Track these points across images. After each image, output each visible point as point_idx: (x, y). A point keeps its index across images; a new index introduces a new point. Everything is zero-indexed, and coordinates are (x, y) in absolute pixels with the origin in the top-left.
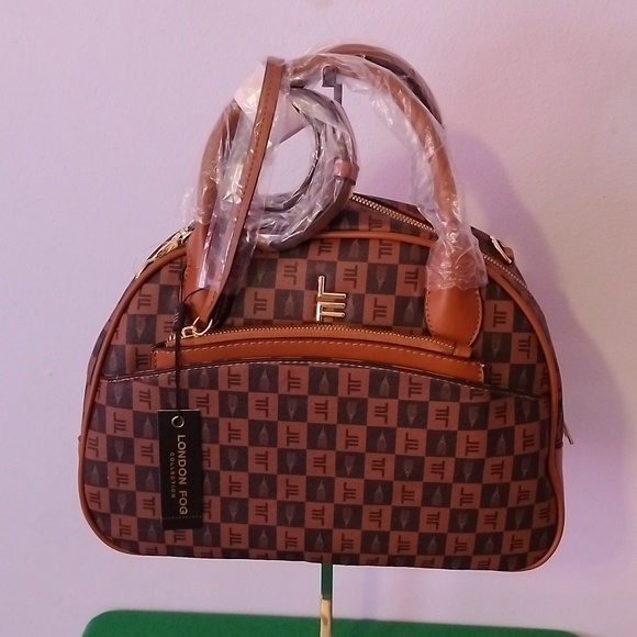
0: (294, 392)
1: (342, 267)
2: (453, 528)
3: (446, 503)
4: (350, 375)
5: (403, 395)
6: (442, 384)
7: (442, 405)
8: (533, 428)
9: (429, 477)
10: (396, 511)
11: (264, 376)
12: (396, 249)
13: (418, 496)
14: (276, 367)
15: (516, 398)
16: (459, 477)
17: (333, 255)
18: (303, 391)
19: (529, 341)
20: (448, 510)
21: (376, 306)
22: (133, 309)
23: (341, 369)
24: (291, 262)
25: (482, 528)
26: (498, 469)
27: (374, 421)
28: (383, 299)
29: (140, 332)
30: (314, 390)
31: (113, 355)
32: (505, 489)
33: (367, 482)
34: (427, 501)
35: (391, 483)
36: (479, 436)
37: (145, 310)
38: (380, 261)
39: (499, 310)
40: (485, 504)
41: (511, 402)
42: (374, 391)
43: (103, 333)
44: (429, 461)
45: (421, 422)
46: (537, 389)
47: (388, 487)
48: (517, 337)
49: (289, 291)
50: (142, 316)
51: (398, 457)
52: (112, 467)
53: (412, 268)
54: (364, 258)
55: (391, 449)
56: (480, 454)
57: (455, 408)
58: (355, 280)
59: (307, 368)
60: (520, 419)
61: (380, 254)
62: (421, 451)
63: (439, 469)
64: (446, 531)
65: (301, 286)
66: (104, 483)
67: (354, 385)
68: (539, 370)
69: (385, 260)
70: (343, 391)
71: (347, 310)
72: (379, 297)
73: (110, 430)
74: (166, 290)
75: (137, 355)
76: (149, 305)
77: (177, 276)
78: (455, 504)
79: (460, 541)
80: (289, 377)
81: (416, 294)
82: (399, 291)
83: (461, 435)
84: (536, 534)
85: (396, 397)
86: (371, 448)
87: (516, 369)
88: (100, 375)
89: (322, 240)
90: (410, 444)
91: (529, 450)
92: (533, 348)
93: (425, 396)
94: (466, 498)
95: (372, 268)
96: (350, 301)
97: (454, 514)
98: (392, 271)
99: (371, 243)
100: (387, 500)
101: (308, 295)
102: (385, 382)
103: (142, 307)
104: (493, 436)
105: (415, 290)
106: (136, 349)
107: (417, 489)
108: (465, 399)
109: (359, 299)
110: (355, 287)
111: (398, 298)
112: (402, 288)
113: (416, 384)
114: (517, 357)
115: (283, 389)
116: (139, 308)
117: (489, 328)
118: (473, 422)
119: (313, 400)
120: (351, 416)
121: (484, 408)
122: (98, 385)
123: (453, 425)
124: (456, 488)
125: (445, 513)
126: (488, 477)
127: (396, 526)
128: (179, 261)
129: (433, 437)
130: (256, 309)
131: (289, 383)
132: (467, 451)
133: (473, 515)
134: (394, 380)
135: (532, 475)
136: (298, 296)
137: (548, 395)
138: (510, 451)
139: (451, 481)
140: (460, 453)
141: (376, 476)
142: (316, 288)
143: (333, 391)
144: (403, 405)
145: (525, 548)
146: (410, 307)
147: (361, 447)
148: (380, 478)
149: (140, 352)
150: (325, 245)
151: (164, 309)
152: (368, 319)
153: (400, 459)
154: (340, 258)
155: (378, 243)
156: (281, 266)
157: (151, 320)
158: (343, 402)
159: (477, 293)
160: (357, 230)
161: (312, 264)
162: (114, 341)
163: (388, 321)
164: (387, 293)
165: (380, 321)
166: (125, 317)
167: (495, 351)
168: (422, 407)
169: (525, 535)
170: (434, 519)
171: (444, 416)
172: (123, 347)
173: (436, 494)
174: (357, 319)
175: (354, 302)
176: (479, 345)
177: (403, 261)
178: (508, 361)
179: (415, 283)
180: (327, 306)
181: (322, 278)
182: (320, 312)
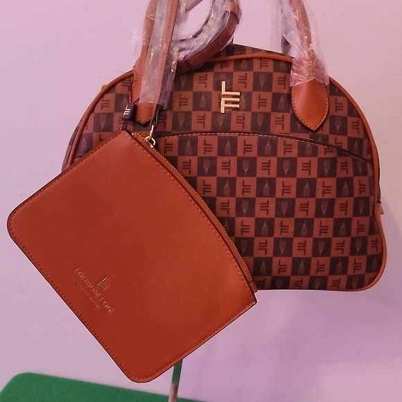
0: (208, 154)
1: (236, 75)
2: (315, 253)
3: (310, 234)
4: (245, 140)
5: (280, 154)
6: (306, 144)
7: (306, 160)
8: (365, 180)
9: (299, 214)
10: (277, 241)
11: (188, 144)
12: (271, 63)
13: (291, 229)
14: (196, 137)
15: (353, 159)
16: (318, 214)
17: (230, 68)
18: (214, 153)
19: (358, 123)
20: (312, 239)
21: (259, 99)
22: (97, 110)
23: (239, 137)
24: (203, 74)
25: (335, 253)
26: (344, 207)
27: (261, 173)
28: (264, 95)
29: (103, 124)
30: (221, 153)
31: (84, 141)
32: (348, 222)
33: (257, 220)
34: (297, 233)
35: (273, 220)
36: (331, 182)
37: (105, 110)
38: (262, 71)
39: (338, 102)
40: (336, 234)
41: (350, 161)
42: (261, 152)
43: (77, 128)
44: (299, 201)
45: (292, 173)
46: (365, 155)
47: (271, 222)
48: (351, 120)
49: (202, 93)
50: (104, 113)
51: (277, 199)
53: (282, 75)
54: (250, 68)
55: (273, 194)
56: (332, 195)
57: (314, 161)
58: (246, 83)
59: (216, 137)
60: (356, 173)
61: (261, 66)
62: (293, 195)
63: (305, 207)
64: (310, 256)
65: (210, 88)
67: (247, 148)
68: (365, 142)
69: (264, 70)
70: (240, 153)
71: (241, 103)
72: (261, 93)
74: (120, 98)
75: (101, 139)
76: (108, 106)
77: (127, 88)
78: (316, 234)
79: (320, 263)
80: (205, 144)
81: (286, 91)
82: (274, 90)
83: (320, 181)
84: (370, 259)
85: (276, 156)
86: (260, 193)
87: (351, 141)
88: (75, 156)
90: (286, 189)
91: (363, 195)
92: (361, 125)
93: (294, 153)
95: (256, 76)
97: (316, 241)
98: (269, 77)
99: (255, 60)
100: (271, 234)
101: (215, 94)
102: (268, 144)
104: (340, 182)
105: (285, 88)
106: (100, 135)
107: (290, 222)
108: (321, 155)
109: (248, 96)
110: (245, 87)
111: (274, 94)
112: (276, 88)
113: (289, 145)
114: (352, 132)
115: (201, 153)
116: (102, 109)
117: (333, 113)
118: (327, 171)
119: (220, 160)
120: (246, 170)
121: (334, 161)
123: (314, 174)
124: (317, 222)
125: (310, 241)
126: (338, 214)
127: (277, 253)
128: (128, 79)
129: (301, 183)
130: (180, 105)
131: (205, 148)
132: (324, 193)
133: (328, 243)
134: (274, 144)
135: (366, 213)
136: (208, 95)
137: (372, 161)
138: (351, 194)
139: (313, 217)
140: (319, 195)
141: (263, 214)
142: (220, 89)
143: (234, 153)
144: (280, 161)
145: (363, 271)
146: (282, 100)
147: (252, 194)
148: (266, 216)
149: (103, 138)
150: (224, 63)
151: (119, 109)
152: (254, 108)
153: (279, 201)
154: (235, 70)
155: (259, 60)
156: (197, 76)
157: (110, 116)
158: (240, 161)
159: (324, 90)
160: (245, 53)
161: (217, 74)
162: (85, 132)
163: (268, 109)
164: (267, 91)
165: (263, 110)
166: (92, 115)
167: (338, 127)
168: (293, 162)
169: (362, 260)
170: (302, 246)
171: (307, 167)
172: (91, 135)
173: (304, 226)
174: (248, 108)
175: (245, 98)
176: (328, 123)
177: (275, 70)
178: (346, 135)
179: (284, 84)
180: (227, 100)
181: (224, 83)
182: (223, 105)
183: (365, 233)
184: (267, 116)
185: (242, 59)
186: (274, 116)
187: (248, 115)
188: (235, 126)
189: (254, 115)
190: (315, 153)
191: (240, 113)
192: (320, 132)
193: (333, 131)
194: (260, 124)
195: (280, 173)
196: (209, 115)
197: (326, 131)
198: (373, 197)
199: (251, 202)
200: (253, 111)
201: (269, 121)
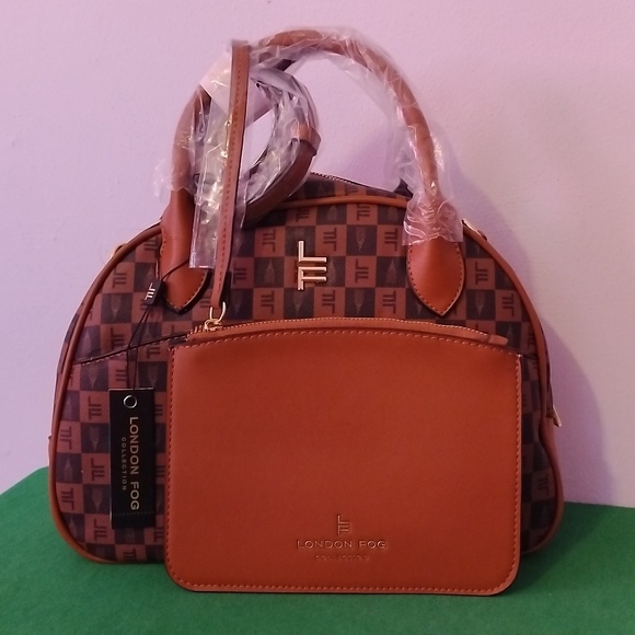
1: (321, 231)
12: (374, 211)
17: (310, 220)
19: (512, 298)
21: (357, 267)
22: (107, 288)
24: (269, 230)
28: (365, 260)
29: (115, 311)
31: (87, 337)
37: (120, 289)
38: (359, 223)
39: (480, 267)
43: (77, 316)
46: (525, 348)
48: (500, 294)
49: (268, 259)
50: (117, 294)
52: (86, 458)
53: (391, 228)
54: (342, 220)
58: (335, 243)
61: (358, 215)
65: (281, 252)
66: (77, 478)
68: (525, 327)
69: (363, 221)
71: (329, 274)
72: (360, 258)
73: (84, 417)
74: (142, 268)
75: (113, 335)
76: (124, 283)
77: (153, 253)
81: (398, 254)
82: (380, 252)
88: (73, 361)
89: (299, 209)
92: (517, 301)
95: (352, 231)
98: (371, 232)
99: (349, 206)
101: (288, 261)
103: (117, 286)
105: (396, 250)
106: (112, 329)
109: (340, 263)
110: (335, 249)
111: (379, 259)
112: (382, 249)
114: (502, 314)
116: (113, 287)
117: (472, 285)
122: (70, 372)
128: (154, 238)
136: (278, 263)
137: (536, 356)
142: (296, 253)
146: (392, 267)
149: (115, 333)
150: (302, 211)
151: (140, 287)
152: (350, 281)
154: (319, 223)
155: (355, 206)
156: (260, 234)
157: (126, 298)
159: (458, 249)
160: (334, 196)
161: (290, 230)
162: (88, 323)
163: (370, 282)
164: (369, 254)
165: (362, 283)
166: (99, 298)
167: (480, 308)
172: (98, 328)
174: (340, 282)
175: (335, 265)
176: (464, 302)
177: (381, 221)
178: (493, 318)
179: (395, 243)
180: (307, 270)
181: (301, 244)
182: (301, 277)
184: (369, 294)
185: (330, 205)
186: (380, 293)
187: (341, 293)
188: (319, 309)
189: (350, 293)
191: (328, 290)
193: (472, 314)
194: (358, 306)
196: (279, 294)
197: (462, 314)
198: (539, 412)
200: (347, 285)
201: (373, 302)
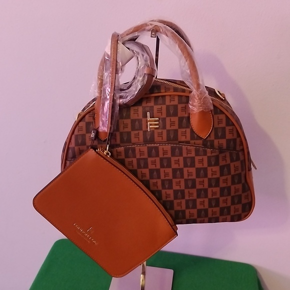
0: (142, 157)
1: (156, 108)
2: (210, 206)
3: (206, 196)
4: (163, 148)
5: (185, 155)
6: (199, 149)
7: (200, 158)
8: (238, 164)
9: (199, 187)
10: (187, 202)
11: (130, 152)
12: (176, 98)
13: (195, 194)
15: (230, 152)
16: (210, 186)
17: (152, 104)
18: (146, 156)
19: (233, 129)
21: (171, 122)
22: (76, 132)
23: (160, 147)
24: (136, 108)
25: (222, 205)
26: (225, 181)
27: (174, 166)
28: (173, 119)
29: (80, 141)
30: (150, 155)
31: (70, 151)
32: (229, 188)
33: (174, 191)
34: (199, 196)
35: (184, 190)
36: (216, 169)
37: (81, 133)
38: (171, 104)
39: (219, 118)
40: (222, 195)
41: (228, 154)
42: (173, 154)
43: (66, 142)
44: (198, 180)
45: (193, 165)
46: (238, 148)
47: (183, 192)
48: (228, 128)
49: (136, 119)
50: (80, 135)
53: (183, 105)
54: (164, 103)
55: (182, 177)
56: (218, 175)
57: (205, 158)
58: (161, 112)
59: (146, 147)
60: (232, 160)
61: (170, 101)
62: (194, 177)
63: (202, 183)
64: (207, 207)
65: (141, 117)
67: (165, 152)
68: (238, 140)
69: (173, 103)
70: (161, 155)
71: (160, 125)
72: (172, 118)
74: (88, 124)
75: (80, 150)
76: (82, 130)
77: (92, 118)
78: (210, 196)
79: (214, 211)
80: (140, 151)
81: (186, 115)
82: (179, 115)
83: (209, 169)
84: (244, 206)
85: (182, 156)
86: (174, 177)
87: (228, 141)
88: (66, 159)
89: (147, 98)
90: (190, 174)
91: (237, 172)
92: (235, 130)
93: (193, 154)
94: (214, 193)
95: (168, 107)
96: (161, 121)
97: (210, 200)
98: (176, 107)
99: (167, 97)
100: (183, 197)
101: (144, 120)
102: (177, 150)
104: (222, 168)
106: (79, 148)
107: (194, 191)
108: (209, 155)
109: (164, 120)
110: (162, 115)
111: (179, 118)
112: (180, 114)
113: (189, 150)
115: (138, 156)
116: (78, 132)
117: (215, 126)
118: (213, 163)
119: (150, 160)
120: (165, 165)
121: (217, 157)
122: (65, 163)
123: (206, 165)
124: (210, 190)
125: (206, 200)
126: (222, 185)
127: (188, 207)
128: (92, 112)
129: (198, 170)
130: (124, 128)
131: (140, 154)
132: (212, 175)
133: (217, 200)
134: (181, 149)
135: (240, 182)
136: (140, 121)
137: (243, 150)
138: (229, 173)
139: (207, 187)
140: (210, 176)
141: (177, 188)
142: (146, 117)
143: (157, 155)
144: (185, 159)
145: (240, 212)
146: (184, 121)
147: (171, 177)
148: (179, 189)
149: (81, 149)
151: (88, 132)
152: (168, 127)
153: (186, 181)
154: (155, 105)
155: (169, 96)
156: (132, 110)
157: (83, 136)
158: (161, 160)
159: (210, 113)
160: (160, 92)
161: (144, 108)
162: (70, 146)
163: (176, 127)
164: (175, 116)
165: (173, 128)
166: (73, 136)
167: (220, 134)
168: (193, 159)
169: (239, 207)
170: (202, 203)
171: (202, 161)
172: (74, 148)
173: (202, 193)
174: (164, 127)
175: (162, 121)
176: (213, 133)
177: (179, 103)
178: (225, 138)
179: (185, 111)
180: (151, 124)
181: (148, 113)
182: (149, 126)
183: (240, 192)
184: (176, 131)
185: (159, 96)
186: (180, 131)
187: (165, 132)
188: (157, 138)
189: (168, 131)
190: (205, 154)
191: (160, 131)
192: (209, 139)
193: (216, 137)
194: (172, 136)
195: (186, 165)
196: (141, 133)
197: (212, 137)
198: (244, 171)
199: (170, 181)
200: (167, 129)
201: (177, 135)
